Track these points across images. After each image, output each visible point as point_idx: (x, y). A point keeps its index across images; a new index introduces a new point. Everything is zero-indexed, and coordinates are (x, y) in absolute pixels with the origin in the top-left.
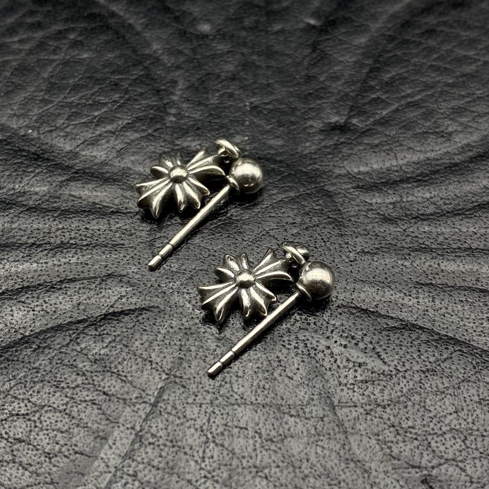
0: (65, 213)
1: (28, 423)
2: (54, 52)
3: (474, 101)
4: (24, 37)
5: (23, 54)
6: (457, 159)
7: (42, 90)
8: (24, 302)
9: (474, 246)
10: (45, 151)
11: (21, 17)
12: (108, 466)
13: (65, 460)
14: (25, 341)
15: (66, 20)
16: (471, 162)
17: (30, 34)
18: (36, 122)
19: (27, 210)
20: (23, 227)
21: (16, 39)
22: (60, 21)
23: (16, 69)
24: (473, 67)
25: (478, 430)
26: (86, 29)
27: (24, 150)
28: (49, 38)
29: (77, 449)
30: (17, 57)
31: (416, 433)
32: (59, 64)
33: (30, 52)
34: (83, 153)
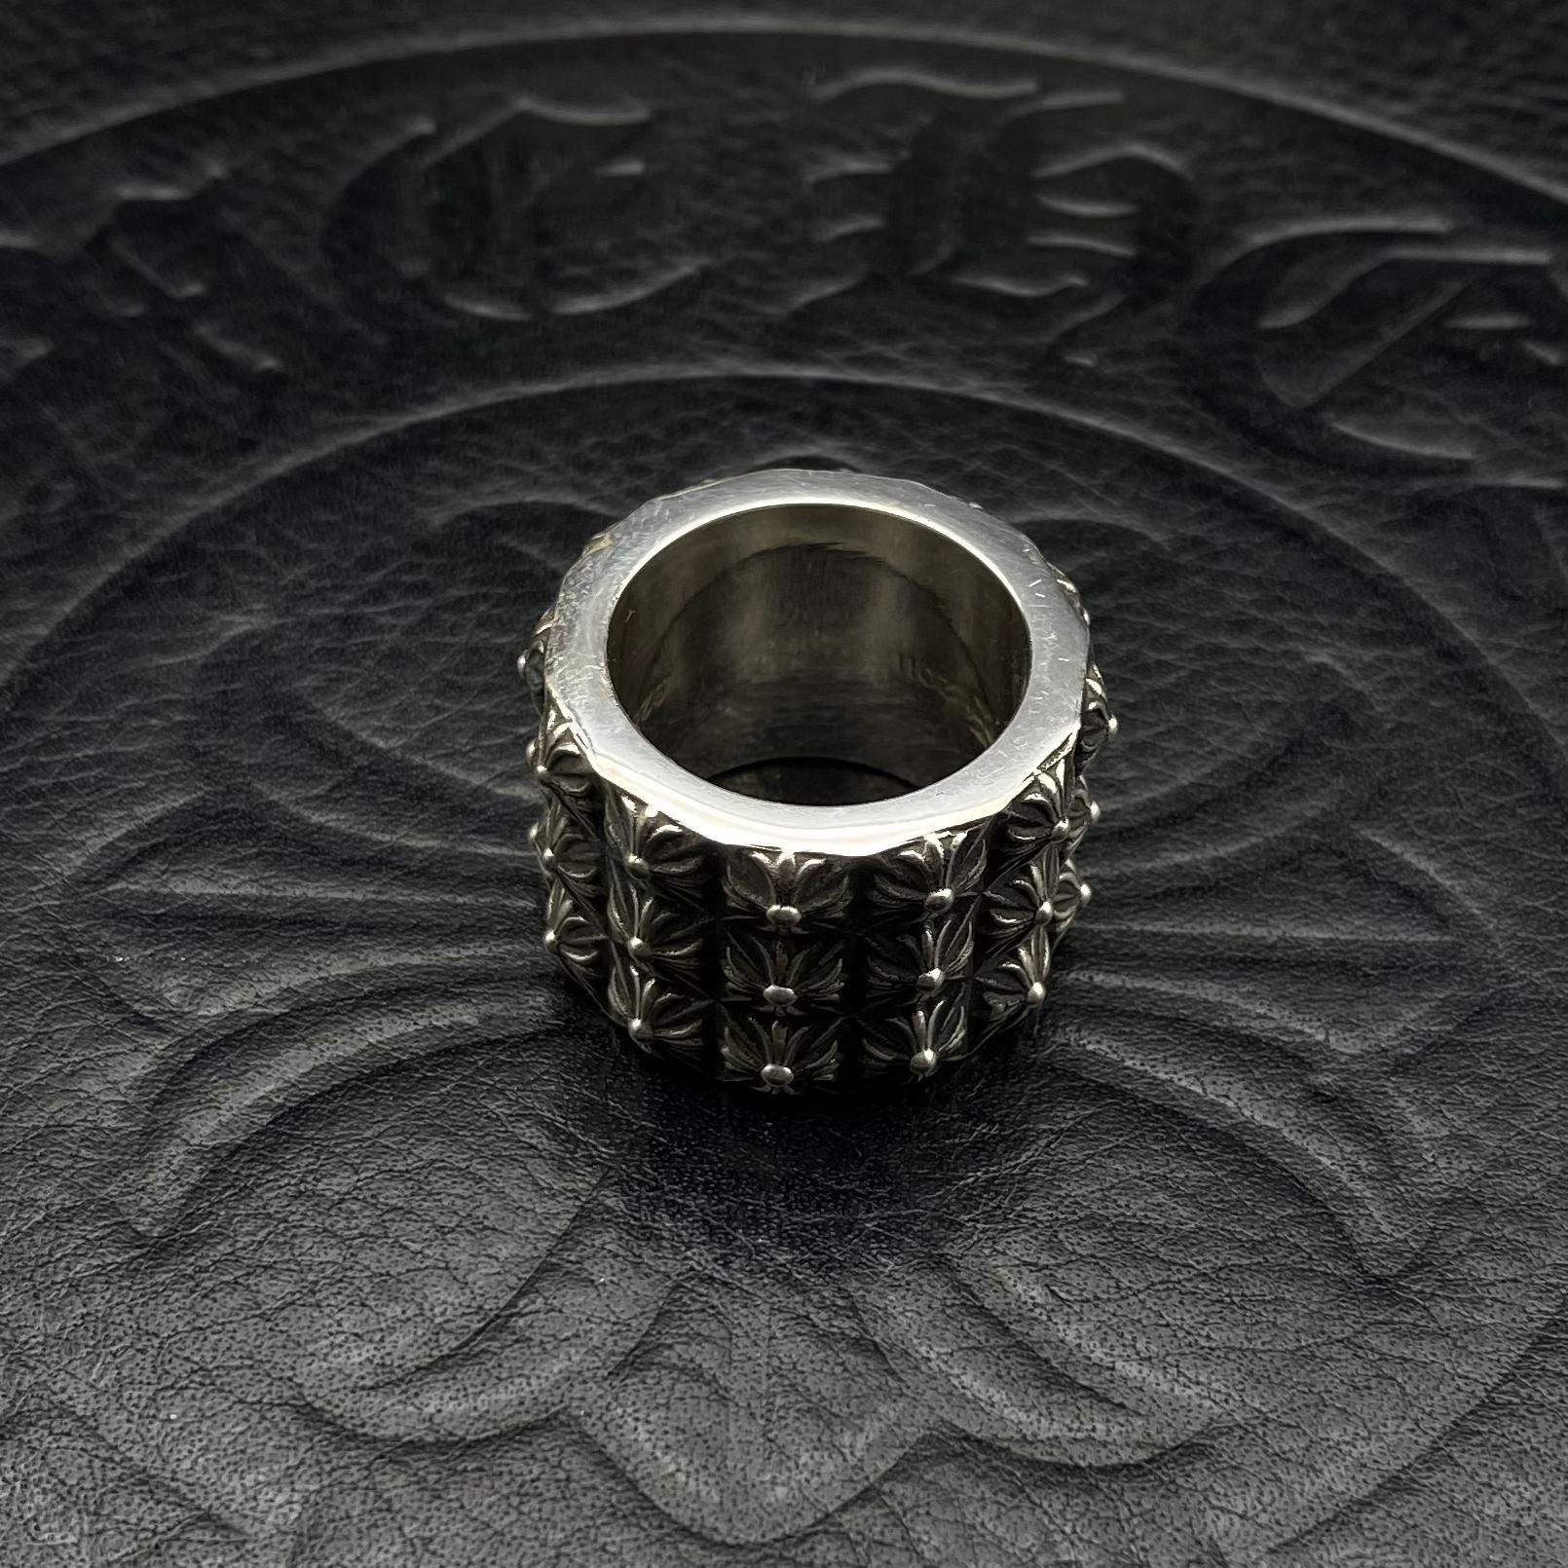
0: (469, 883)
1: (410, 1184)
2: (453, 630)
3: (1169, 731)
4: (399, 604)
5: (396, 634)
6: (1133, 821)
7: (429, 691)
8: (400, 1012)
9: (1152, 951)
10: (435, 786)
11: (394, 573)
12: (536, 1248)
13: (468, 1237)
14: (401, 1067)
15: (473, 581)
16: (1157, 826)
17: (410, 601)
18: (420, 740)
19: (406, 874)
20: (398, 899)
21: (385, 608)
22: (463, 581)
23: (386, 657)
24: (1172, 678)
25: (1134, 1216)
26: (507, 596)
27: (399, 783)
28: (445, 608)
29: (486, 1223)
30: (387, 637)
31: (1034, 1218)
32: (460, 652)
33: (409, 631)
34: (500, 791)
